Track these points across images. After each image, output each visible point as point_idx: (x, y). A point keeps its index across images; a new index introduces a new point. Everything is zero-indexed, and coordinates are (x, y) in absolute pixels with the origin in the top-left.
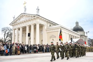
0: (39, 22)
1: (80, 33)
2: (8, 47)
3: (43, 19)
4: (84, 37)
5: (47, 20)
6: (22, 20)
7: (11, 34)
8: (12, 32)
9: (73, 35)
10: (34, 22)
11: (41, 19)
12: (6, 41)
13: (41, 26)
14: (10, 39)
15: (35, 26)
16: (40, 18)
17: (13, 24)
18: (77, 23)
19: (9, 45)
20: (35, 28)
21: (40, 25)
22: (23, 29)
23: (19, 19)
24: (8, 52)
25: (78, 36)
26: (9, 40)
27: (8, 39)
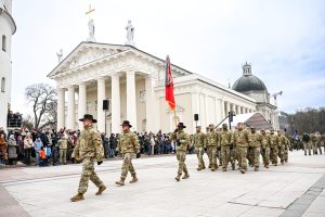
0: (133, 66)
1: (255, 97)
2: (45, 143)
3: (145, 56)
4: (267, 108)
5: (157, 61)
6: (84, 61)
7: (54, 105)
8: (55, 97)
9: (235, 102)
10: (120, 67)
11: (140, 57)
12: (41, 124)
13: (141, 79)
14: (51, 118)
15: (123, 78)
16: (138, 53)
17: (57, 74)
18: (247, 68)
19: (49, 136)
20: (123, 86)
21: (137, 75)
22: (87, 88)
23: (75, 59)
24: (48, 157)
25: (249, 107)
26: (50, 123)
27: (46, 117)
